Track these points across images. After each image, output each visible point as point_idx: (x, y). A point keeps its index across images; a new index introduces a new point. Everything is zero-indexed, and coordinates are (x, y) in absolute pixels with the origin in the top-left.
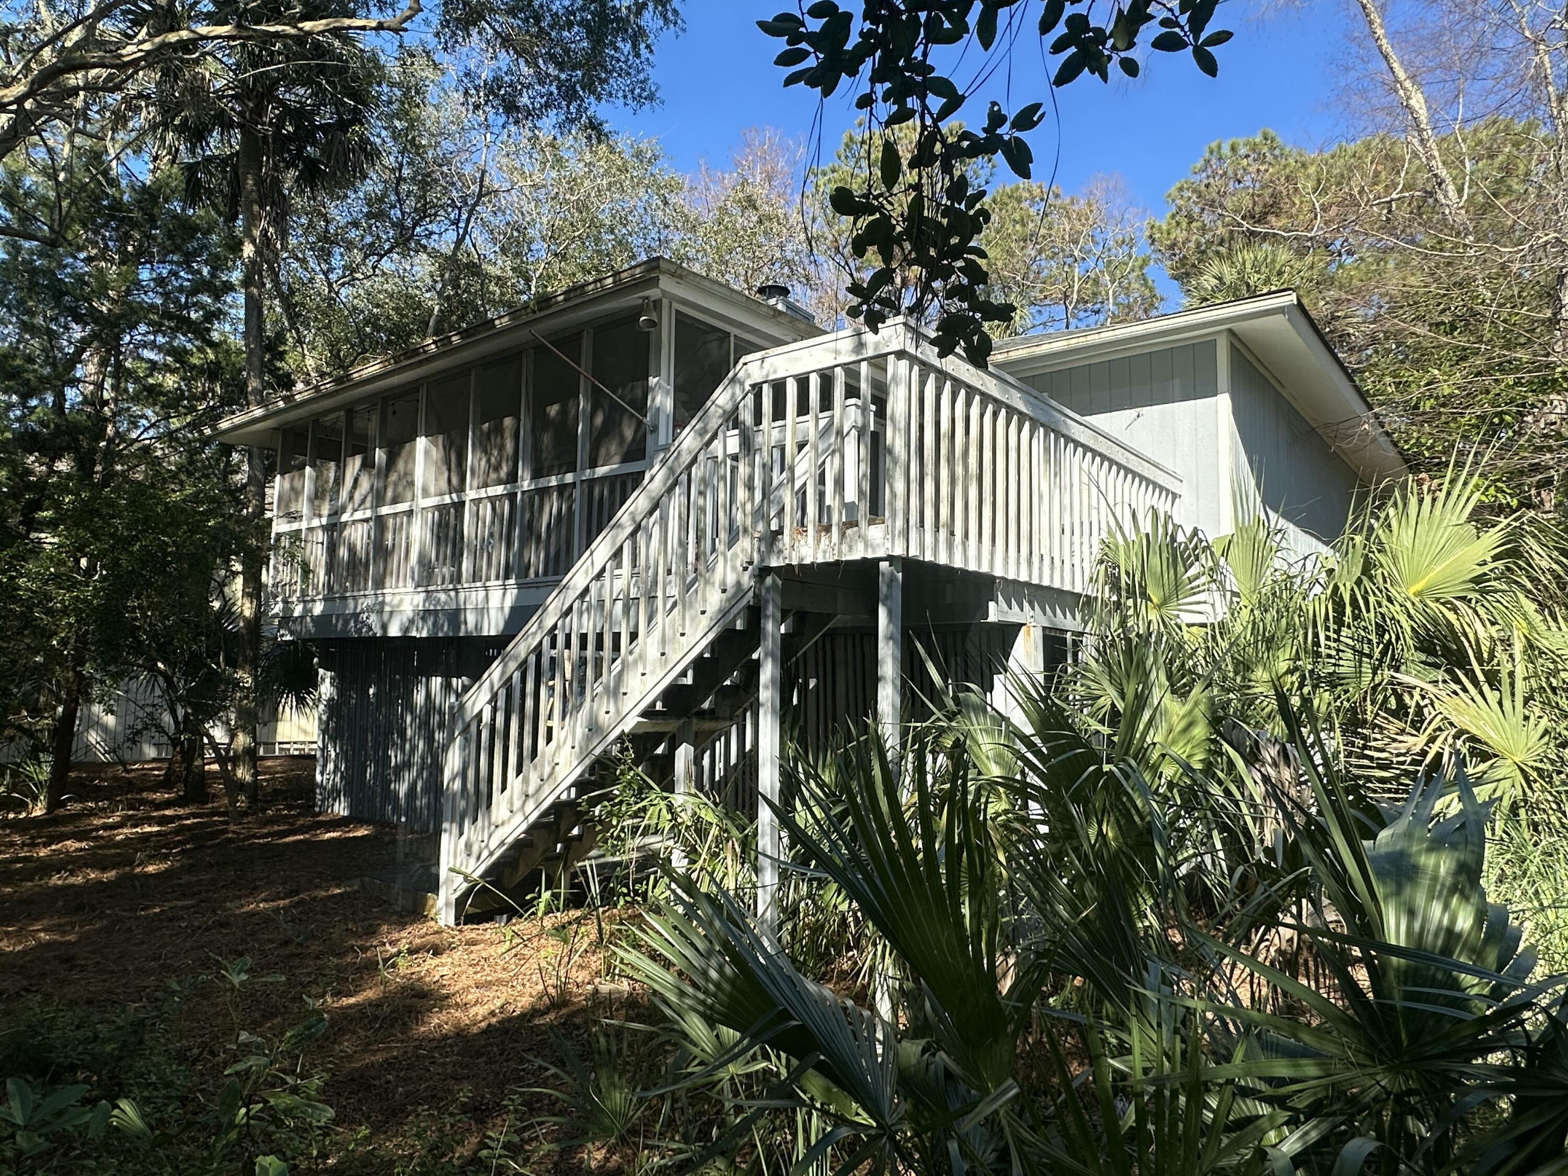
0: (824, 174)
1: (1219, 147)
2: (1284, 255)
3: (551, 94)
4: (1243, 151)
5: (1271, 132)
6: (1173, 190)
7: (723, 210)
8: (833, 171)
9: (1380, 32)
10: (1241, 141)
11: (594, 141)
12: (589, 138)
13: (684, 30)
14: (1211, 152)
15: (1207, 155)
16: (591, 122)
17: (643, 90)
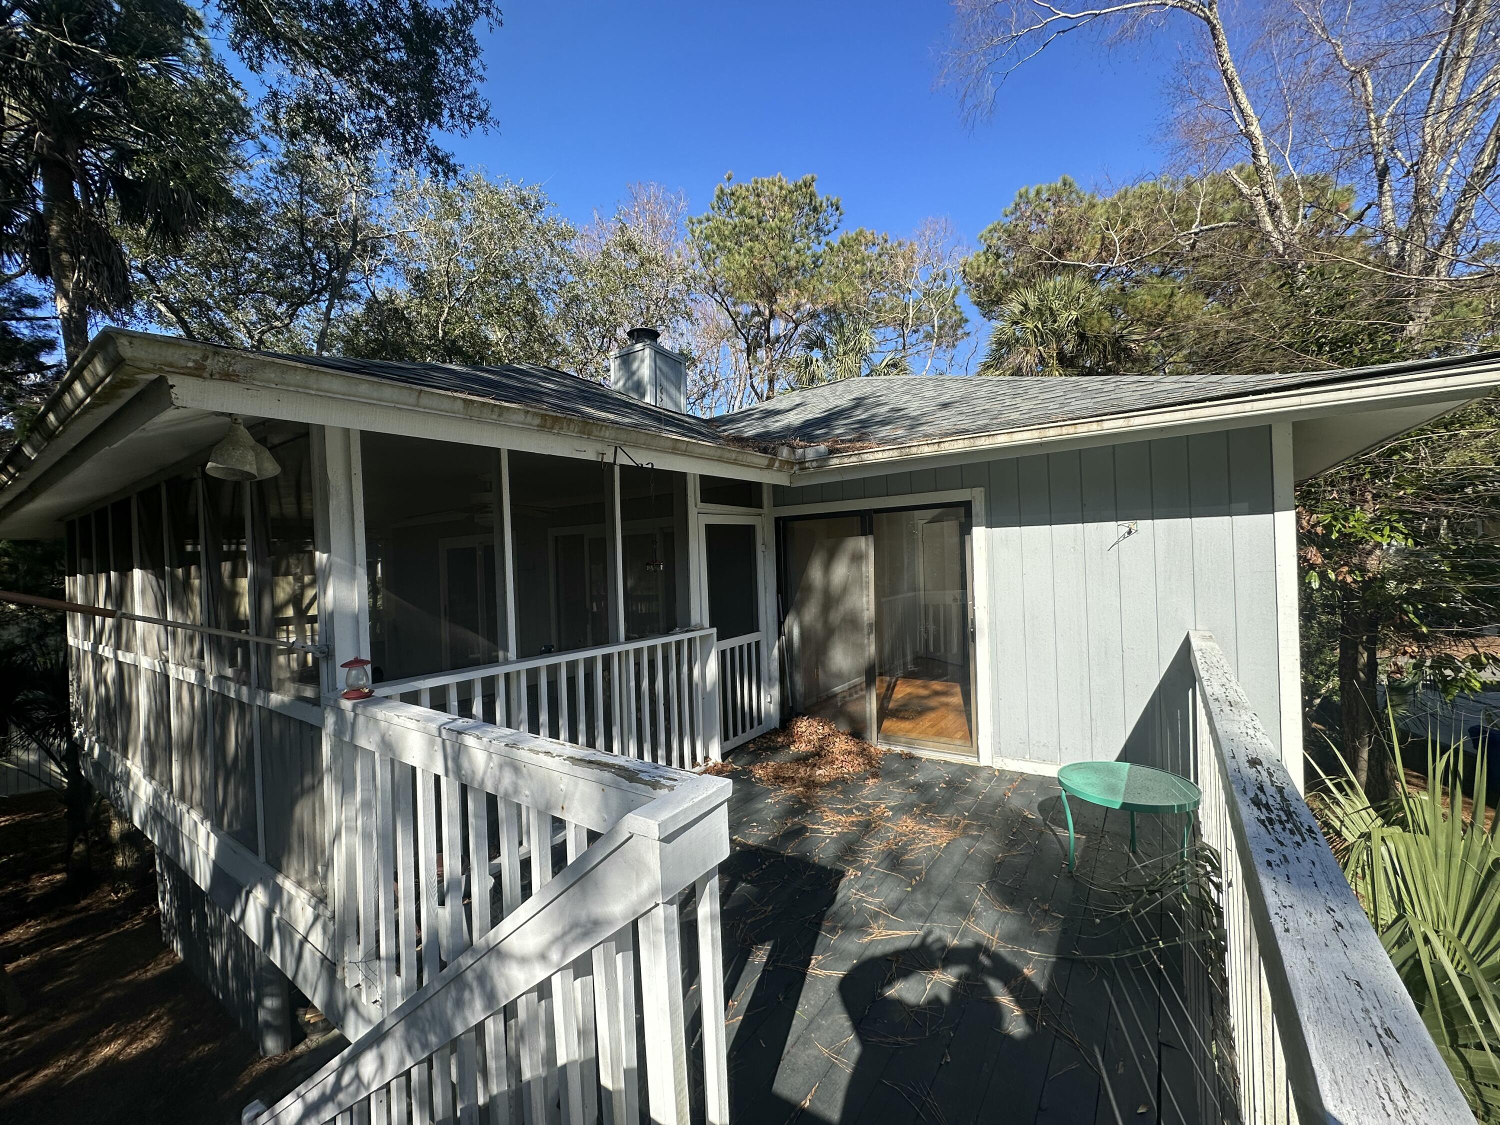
0: (700, 222)
1: (1027, 192)
2: (1079, 284)
3: (381, 119)
4: (1045, 196)
5: (1070, 179)
6: (984, 232)
7: (607, 254)
8: (708, 220)
9: (1226, 56)
10: (1044, 187)
11: (441, 177)
12: (435, 174)
13: (501, 23)
14: (1021, 197)
15: (1017, 199)
16: (435, 156)
17: (472, 107)
